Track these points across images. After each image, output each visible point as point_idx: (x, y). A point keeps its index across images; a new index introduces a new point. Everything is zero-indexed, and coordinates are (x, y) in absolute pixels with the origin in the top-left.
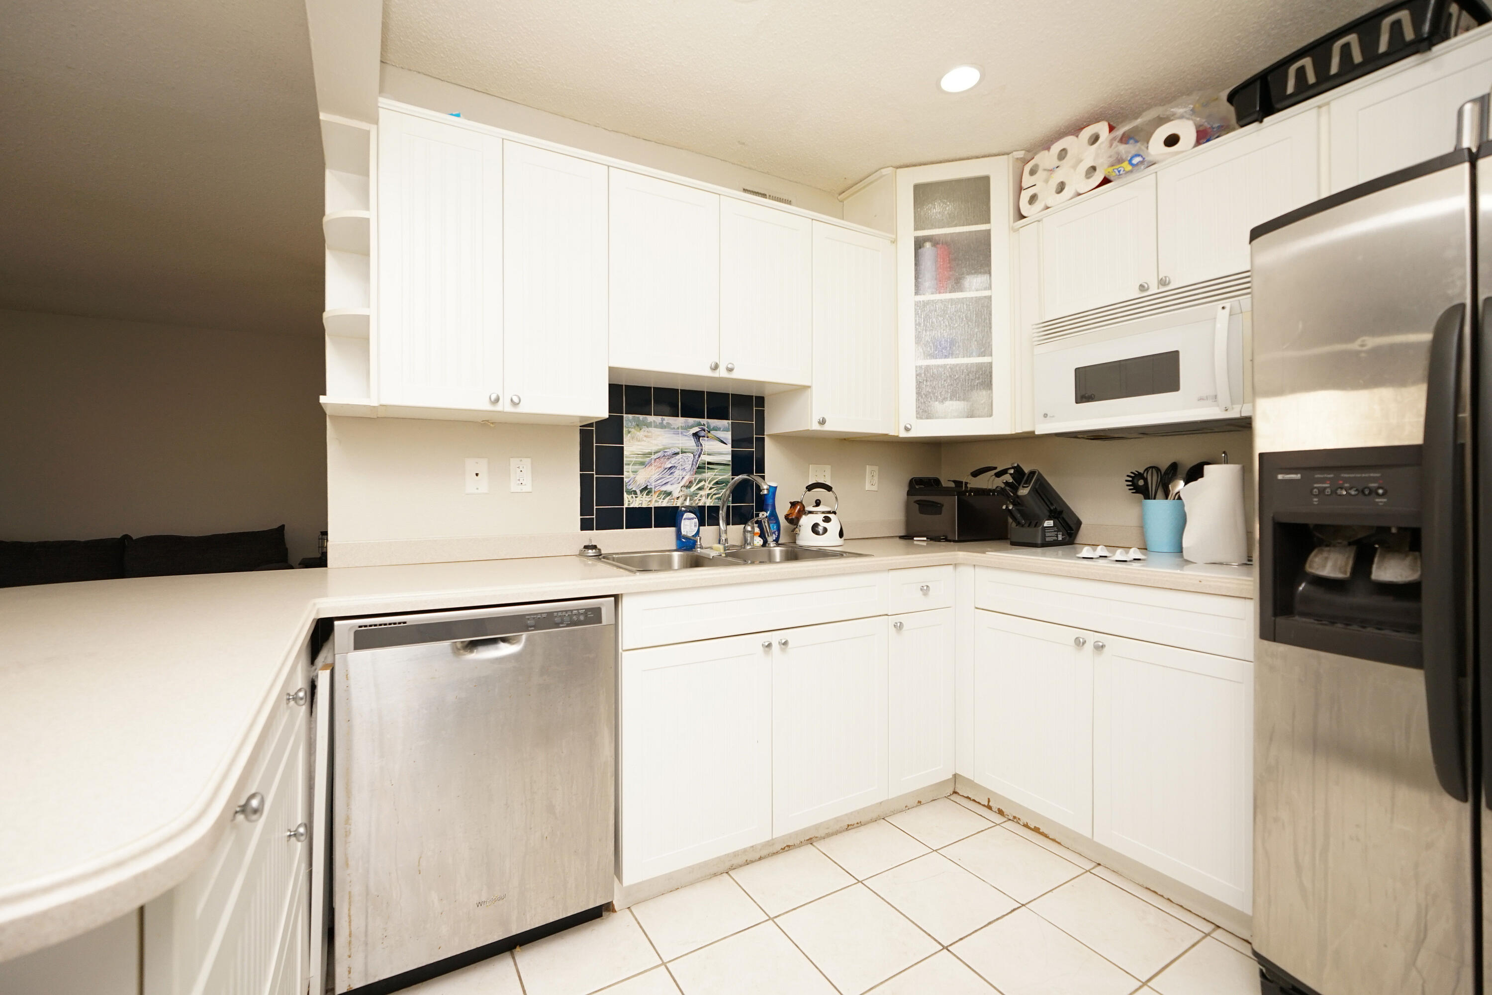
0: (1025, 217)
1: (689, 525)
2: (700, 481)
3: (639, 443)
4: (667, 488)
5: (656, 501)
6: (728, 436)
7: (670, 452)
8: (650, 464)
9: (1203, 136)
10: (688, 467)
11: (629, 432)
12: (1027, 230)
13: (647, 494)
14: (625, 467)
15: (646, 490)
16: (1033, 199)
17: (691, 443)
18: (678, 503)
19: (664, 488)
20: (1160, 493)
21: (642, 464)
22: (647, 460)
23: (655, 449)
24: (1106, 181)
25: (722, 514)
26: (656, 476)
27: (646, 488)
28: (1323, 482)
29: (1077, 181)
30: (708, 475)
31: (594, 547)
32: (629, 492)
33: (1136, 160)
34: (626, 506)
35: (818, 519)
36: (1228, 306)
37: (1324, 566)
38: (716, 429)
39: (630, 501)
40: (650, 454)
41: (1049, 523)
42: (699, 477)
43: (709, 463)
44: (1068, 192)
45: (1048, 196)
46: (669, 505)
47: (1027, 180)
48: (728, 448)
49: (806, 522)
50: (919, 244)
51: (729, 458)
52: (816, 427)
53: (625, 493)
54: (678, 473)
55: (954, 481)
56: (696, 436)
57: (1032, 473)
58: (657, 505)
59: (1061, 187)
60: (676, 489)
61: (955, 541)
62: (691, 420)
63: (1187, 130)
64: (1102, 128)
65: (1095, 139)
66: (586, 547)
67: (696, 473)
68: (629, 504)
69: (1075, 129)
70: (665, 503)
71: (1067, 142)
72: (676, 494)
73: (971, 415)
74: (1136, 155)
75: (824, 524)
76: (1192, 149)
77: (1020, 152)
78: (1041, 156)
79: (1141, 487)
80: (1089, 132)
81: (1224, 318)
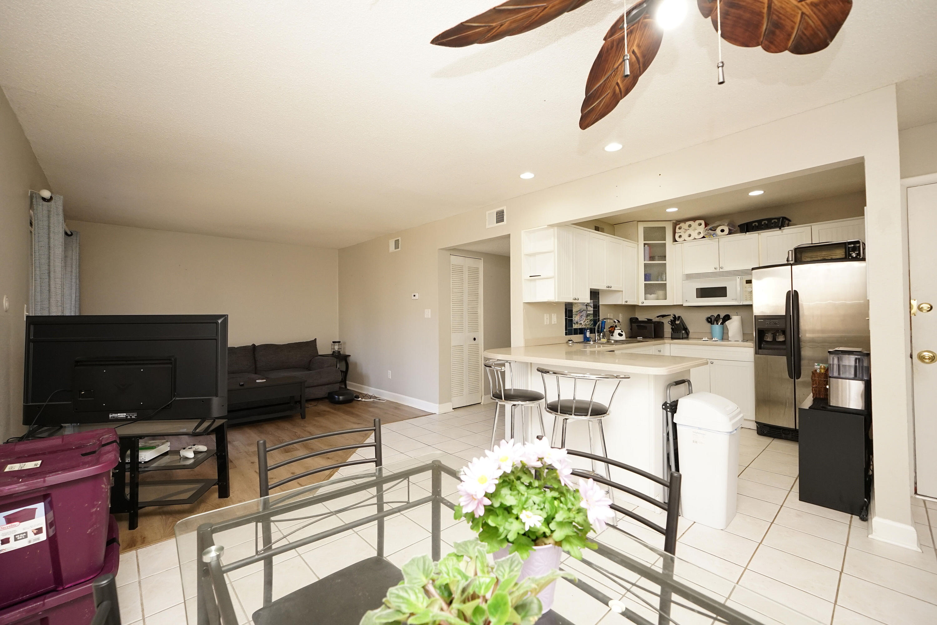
0: (677, 241)
1: (588, 334)
2: (587, 320)
3: (576, 308)
4: (581, 322)
6: (592, 305)
7: (582, 311)
8: (578, 315)
9: (731, 232)
10: (585, 315)
11: (574, 305)
12: (677, 245)
14: (573, 316)
16: (680, 236)
17: (585, 308)
18: (583, 327)
20: (715, 323)
21: (576, 315)
22: (577, 313)
24: (704, 237)
25: (596, 330)
26: (579, 319)
27: (577, 322)
28: (768, 322)
29: (694, 234)
30: (589, 318)
31: (572, 340)
32: (575, 324)
33: (714, 235)
34: (573, 328)
35: (620, 331)
36: (739, 277)
37: (768, 339)
38: (590, 303)
39: (575, 326)
40: (578, 311)
41: (684, 332)
43: (589, 314)
44: (692, 238)
45: (685, 236)
47: (677, 230)
48: (592, 309)
49: (617, 332)
50: (645, 244)
51: (592, 312)
52: (624, 303)
53: (573, 324)
54: (583, 317)
55: (647, 319)
56: (586, 305)
57: (679, 317)
59: (690, 236)
60: (583, 322)
61: (652, 338)
63: (727, 231)
64: (703, 222)
65: (700, 224)
66: (569, 340)
67: (587, 317)
69: (694, 219)
70: (580, 327)
71: (691, 223)
72: (583, 324)
73: (657, 299)
74: (714, 234)
75: (621, 333)
76: (728, 235)
77: (674, 221)
78: (682, 225)
79: (710, 321)
80: (698, 222)
81: (738, 280)
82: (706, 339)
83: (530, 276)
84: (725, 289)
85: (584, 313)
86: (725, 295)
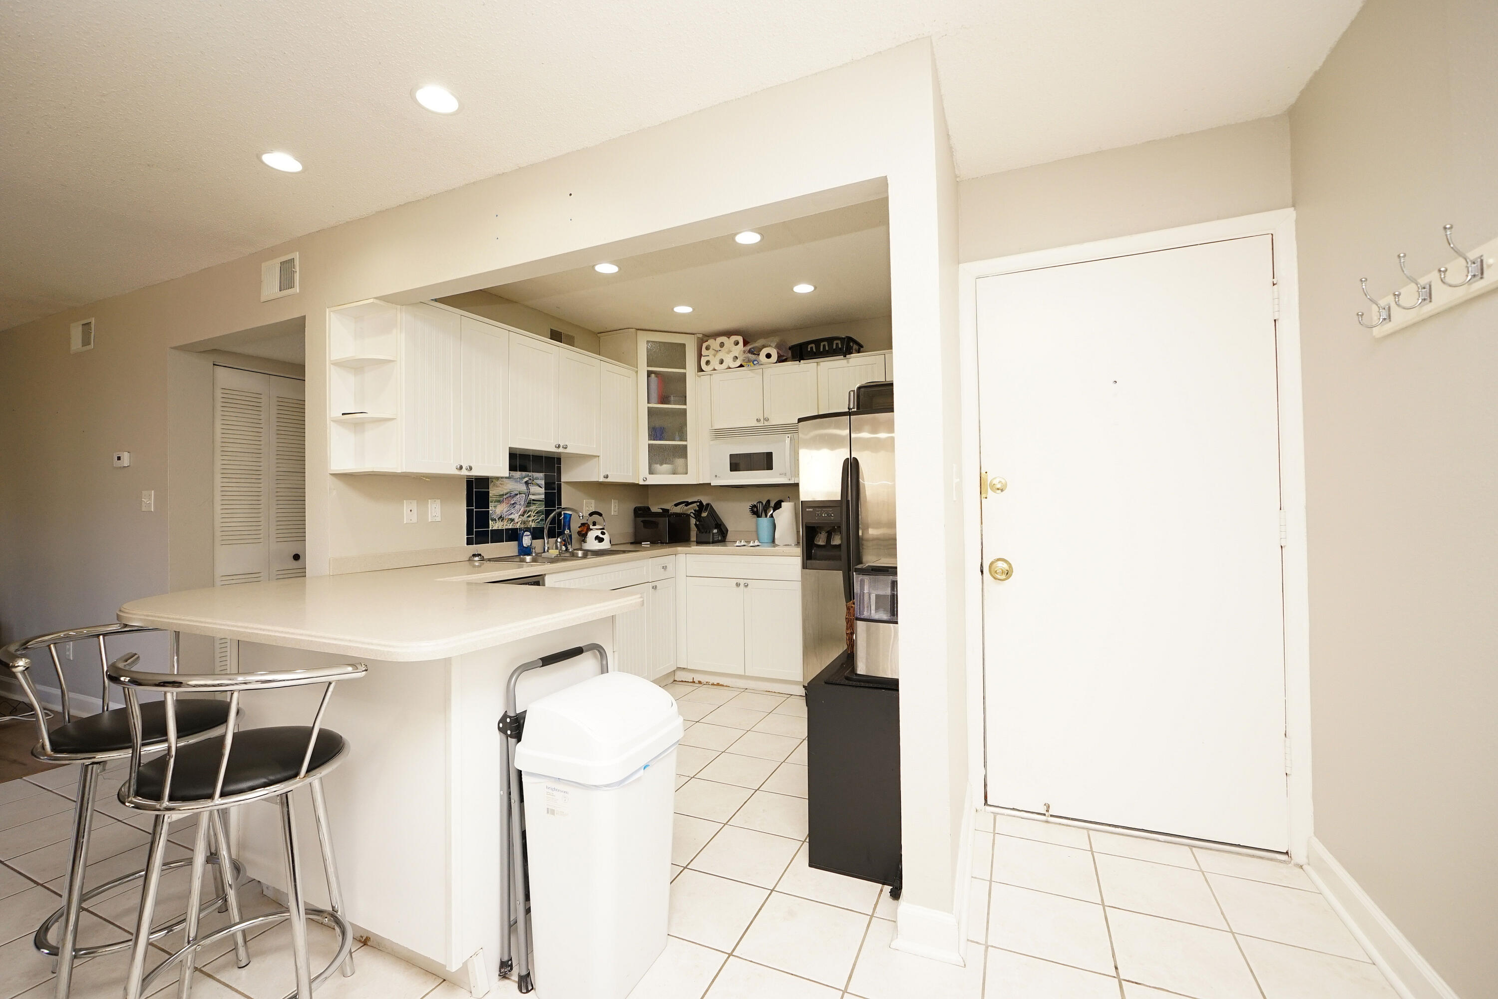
0: (703, 371)
1: (527, 540)
2: (529, 512)
3: (497, 488)
4: (512, 517)
5: (506, 525)
6: (542, 482)
7: (513, 494)
8: (503, 501)
9: (781, 359)
10: (522, 503)
11: (492, 482)
12: (704, 379)
13: (502, 521)
14: (490, 504)
15: (501, 518)
16: (708, 363)
17: (523, 488)
18: (518, 526)
19: (510, 517)
20: (764, 514)
21: (499, 501)
22: (501, 499)
23: (505, 492)
24: (741, 366)
25: (546, 531)
26: (506, 510)
27: (501, 517)
28: (819, 512)
29: (729, 361)
30: (533, 507)
31: (480, 555)
32: (492, 520)
33: (755, 362)
34: (490, 529)
35: (598, 533)
36: (790, 436)
37: (819, 541)
38: (537, 479)
39: (494, 526)
40: (503, 495)
41: (715, 531)
42: (528, 509)
43: (533, 500)
44: (724, 365)
45: (715, 363)
46: (513, 527)
47: (704, 352)
48: (543, 490)
49: (592, 535)
50: (649, 373)
51: (543, 496)
52: (602, 479)
53: (490, 521)
54: (517, 507)
55: (661, 509)
56: (527, 483)
57: (708, 505)
58: (507, 527)
59: (722, 362)
60: (515, 516)
61: (666, 543)
62: (524, 473)
63: (775, 357)
64: (740, 339)
65: (737, 343)
66: (474, 555)
67: (527, 506)
68: (492, 528)
69: (728, 334)
70: (510, 526)
71: (723, 339)
72: (516, 520)
73: (674, 473)
74: (755, 360)
75: (601, 536)
76: (776, 363)
77: (700, 336)
78: (711, 342)
79: (756, 512)
80: (734, 338)
81: (788, 441)
82: (743, 543)
83: (343, 414)
84: (769, 456)
85: (522, 499)
86: (770, 467)
